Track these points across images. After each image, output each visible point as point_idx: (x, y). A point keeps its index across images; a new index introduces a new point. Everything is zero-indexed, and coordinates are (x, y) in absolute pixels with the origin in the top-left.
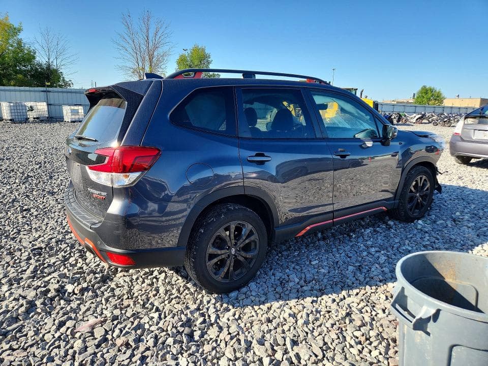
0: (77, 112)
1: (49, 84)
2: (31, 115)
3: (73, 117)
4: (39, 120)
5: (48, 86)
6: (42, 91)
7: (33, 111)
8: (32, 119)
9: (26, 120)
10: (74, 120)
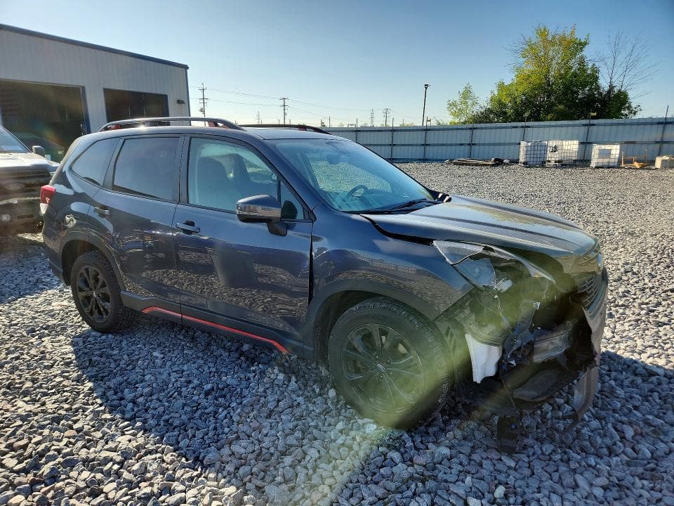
0: (608, 153)
1: (595, 114)
2: (552, 157)
3: (601, 160)
4: (562, 164)
5: (594, 118)
6: (584, 125)
7: (557, 152)
8: (553, 163)
9: (543, 164)
10: (600, 165)
